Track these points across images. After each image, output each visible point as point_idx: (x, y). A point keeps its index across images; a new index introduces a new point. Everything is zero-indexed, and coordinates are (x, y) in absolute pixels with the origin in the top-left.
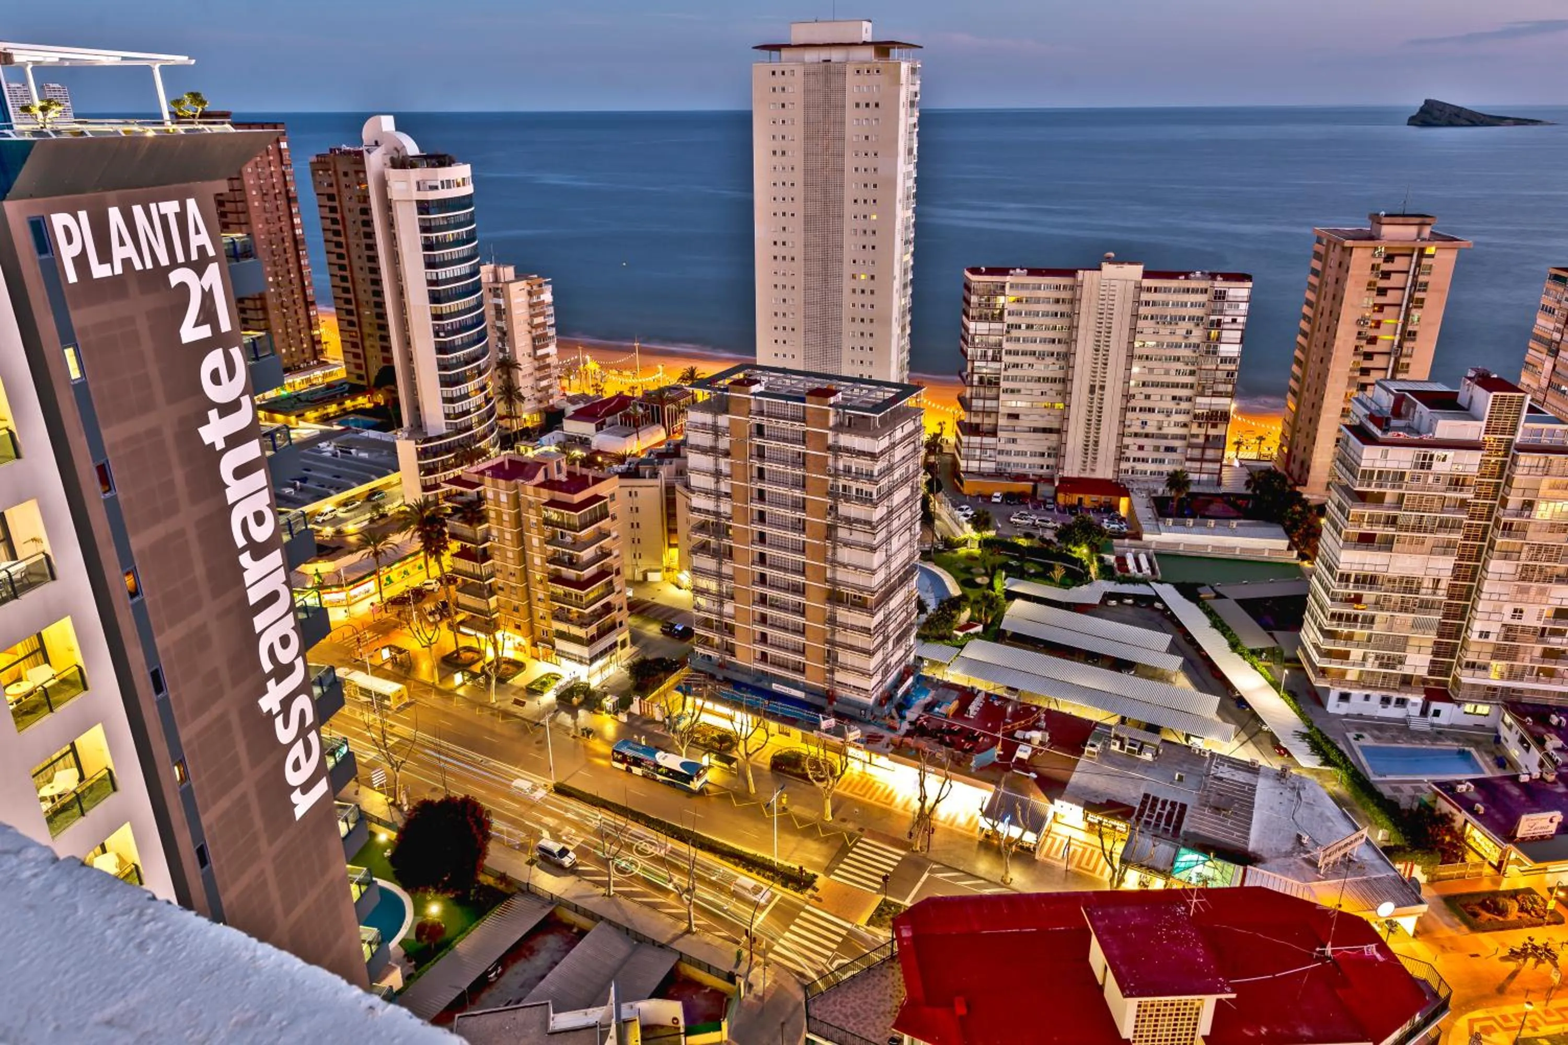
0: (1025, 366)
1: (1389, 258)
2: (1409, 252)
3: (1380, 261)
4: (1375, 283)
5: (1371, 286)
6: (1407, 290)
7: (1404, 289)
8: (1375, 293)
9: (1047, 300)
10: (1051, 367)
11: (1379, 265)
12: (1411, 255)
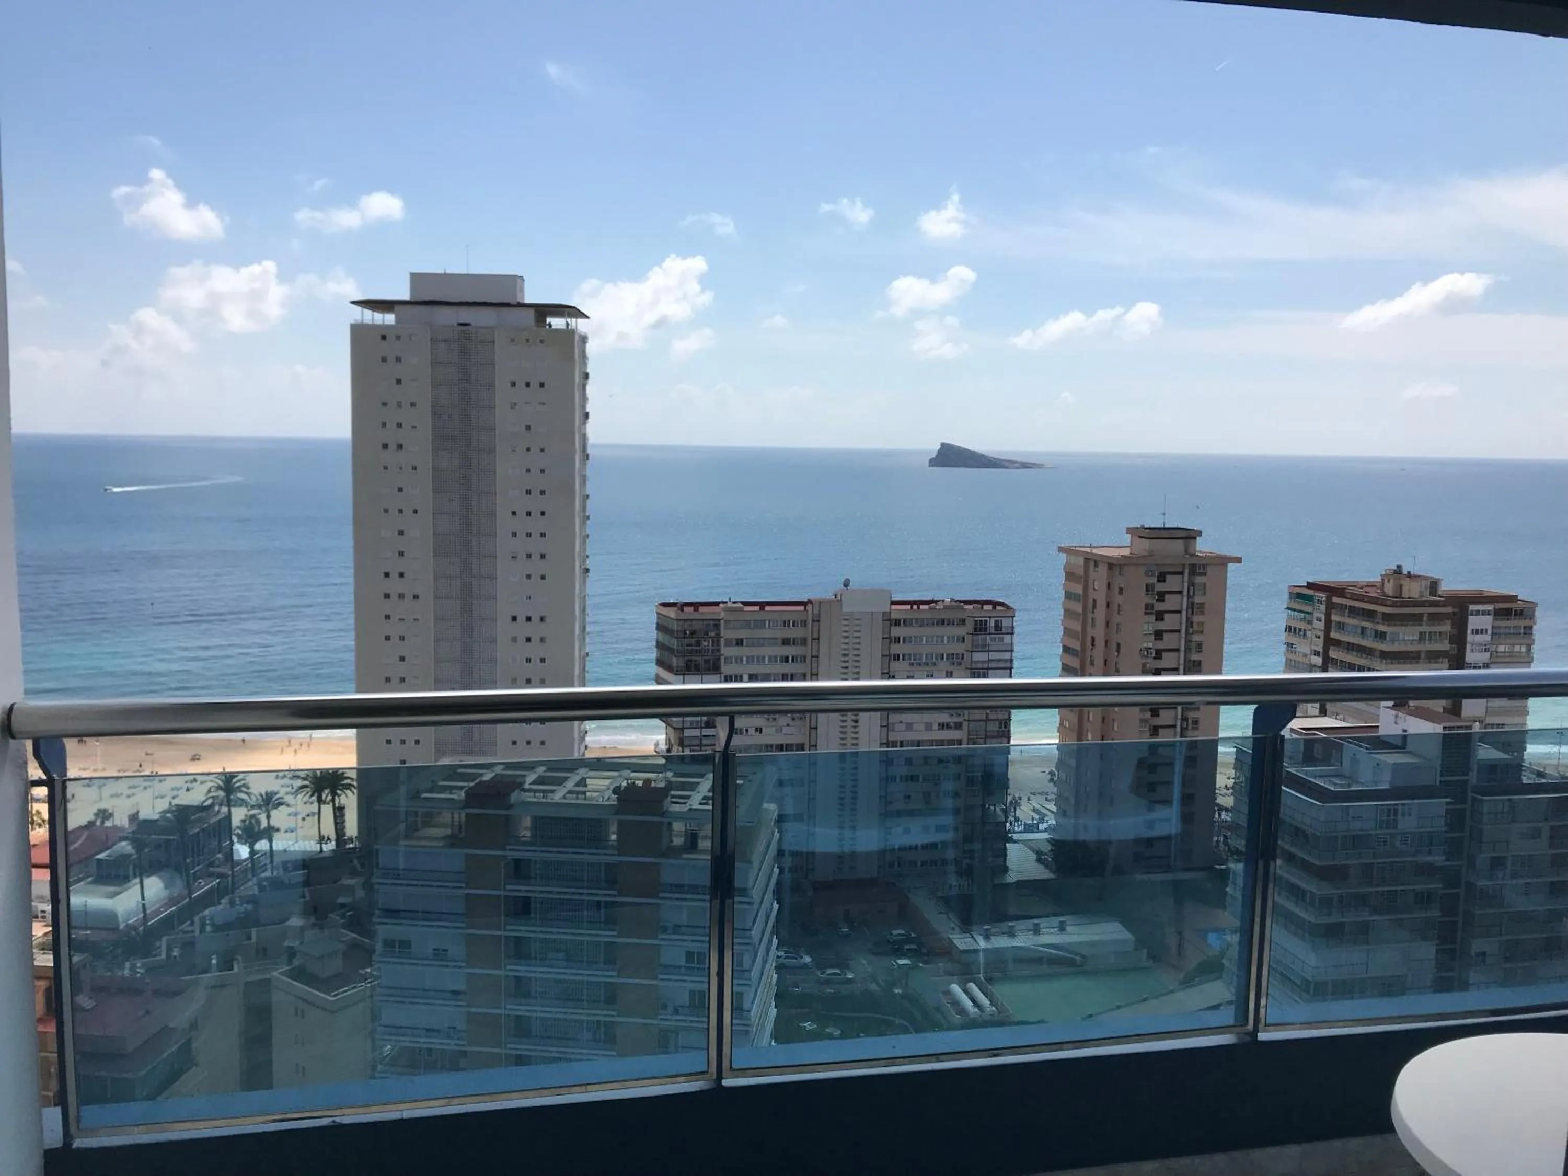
0: (752, 731)
1: (1162, 578)
2: (1180, 570)
3: (1155, 580)
4: (1152, 606)
5: (1148, 609)
6: (1184, 613)
7: (1179, 612)
8: (1154, 617)
9: (772, 641)
10: (786, 730)
11: (1153, 585)
12: (1182, 573)
